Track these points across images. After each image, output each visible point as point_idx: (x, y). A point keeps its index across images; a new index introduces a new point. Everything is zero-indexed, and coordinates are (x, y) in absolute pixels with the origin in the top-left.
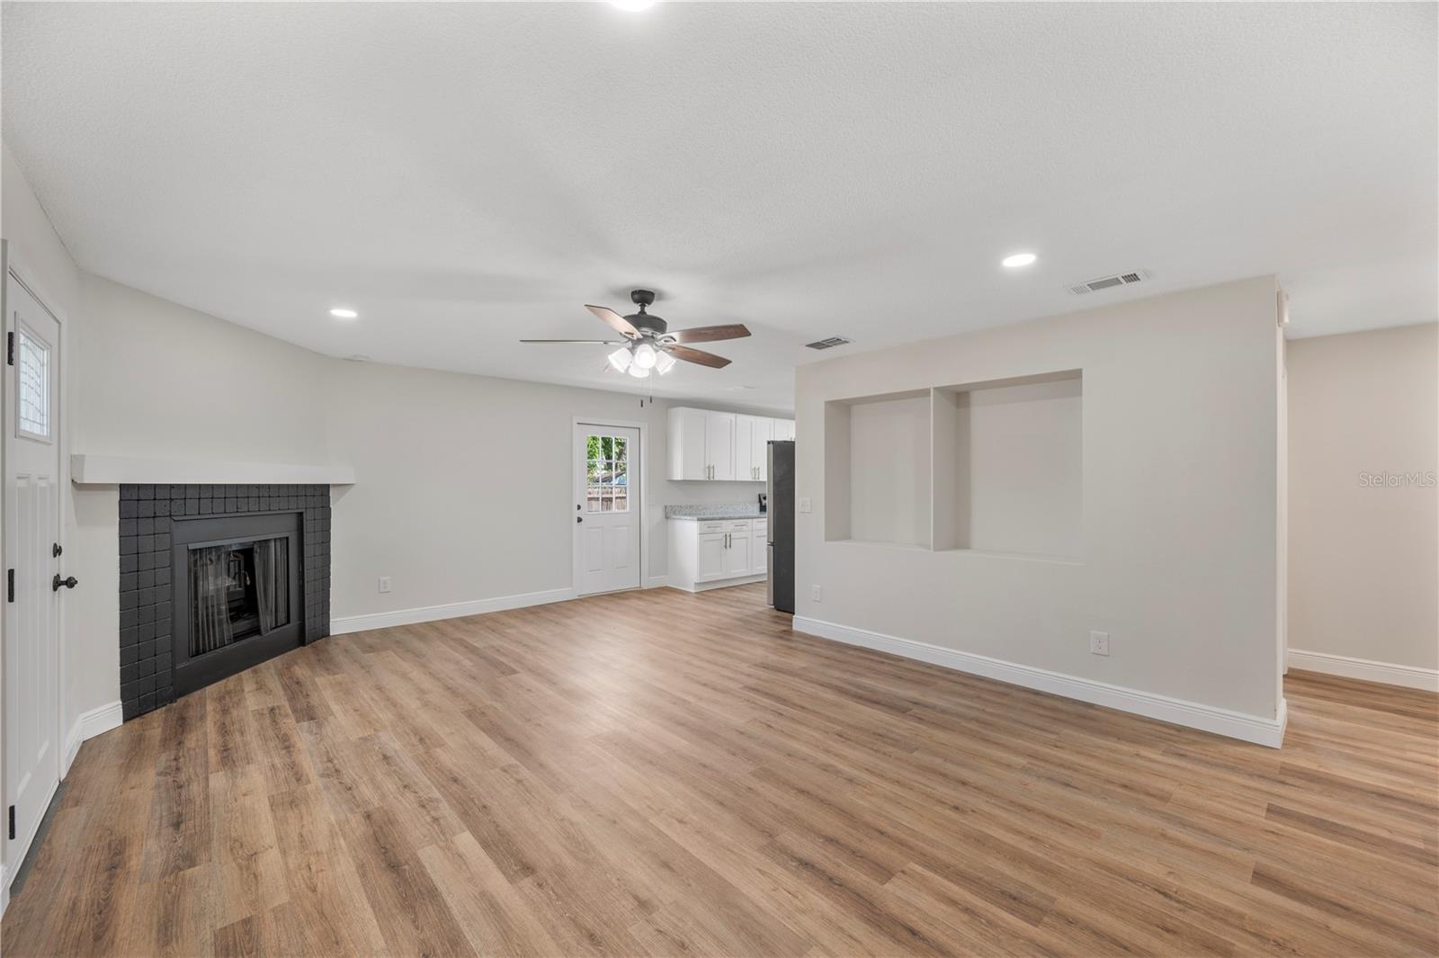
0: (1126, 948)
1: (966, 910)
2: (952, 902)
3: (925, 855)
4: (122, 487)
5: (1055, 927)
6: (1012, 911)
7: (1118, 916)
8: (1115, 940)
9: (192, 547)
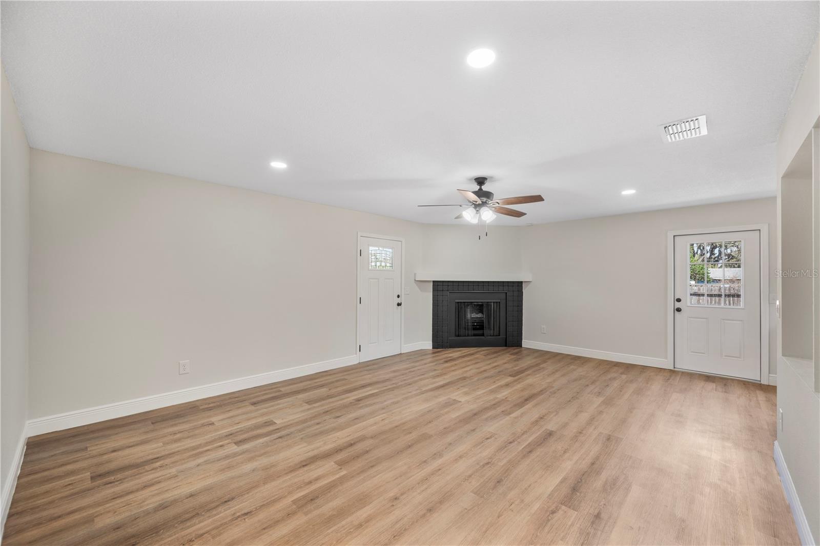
0: (264, 529)
1: (310, 482)
2: (317, 479)
3: (351, 478)
4: (434, 282)
5: (289, 507)
6: (304, 497)
7: (284, 536)
8: (271, 527)
9: (457, 301)
